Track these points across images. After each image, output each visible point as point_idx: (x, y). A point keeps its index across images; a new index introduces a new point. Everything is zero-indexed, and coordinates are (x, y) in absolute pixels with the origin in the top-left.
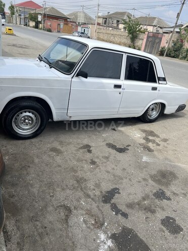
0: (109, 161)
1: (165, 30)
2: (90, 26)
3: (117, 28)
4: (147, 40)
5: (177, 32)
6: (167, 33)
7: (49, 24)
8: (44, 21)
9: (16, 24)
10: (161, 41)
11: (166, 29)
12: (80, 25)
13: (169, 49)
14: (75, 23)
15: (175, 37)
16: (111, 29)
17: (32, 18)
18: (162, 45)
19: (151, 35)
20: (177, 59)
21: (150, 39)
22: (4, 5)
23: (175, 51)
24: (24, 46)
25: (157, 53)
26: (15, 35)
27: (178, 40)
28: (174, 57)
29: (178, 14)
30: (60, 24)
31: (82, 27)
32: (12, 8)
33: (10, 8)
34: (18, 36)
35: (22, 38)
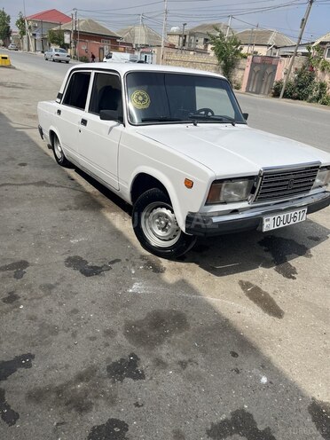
0: (50, 294)
1: (283, 51)
2: (155, 49)
3: (204, 52)
4: (251, 70)
5: (304, 54)
6: (285, 56)
7: (84, 48)
8: (75, 43)
9: (29, 50)
10: (275, 70)
11: (285, 50)
12: (139, 49)
13: (289, 85)
14: (131, 45)
15: (299, 62)
16: (192, 53)
17: (54, 39)
18: (277, 78)
19: (258, 60)
20: (305, 102)
21: (256, 69)
22: (9, 18)
23: (300, 87)
24: (19, 85)
25: (269, 92)
26: (14, 68)
27: (304, 67)
28: (297, 98)
29: (303, 20)
30: (103, 49)
31: (142, 52)
32: (21, 22)
33: (18, 22)
34: (19, 70)
35: (25, 73)
